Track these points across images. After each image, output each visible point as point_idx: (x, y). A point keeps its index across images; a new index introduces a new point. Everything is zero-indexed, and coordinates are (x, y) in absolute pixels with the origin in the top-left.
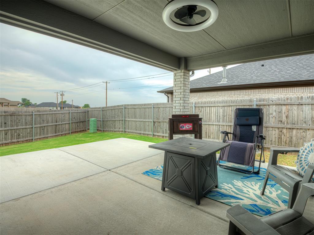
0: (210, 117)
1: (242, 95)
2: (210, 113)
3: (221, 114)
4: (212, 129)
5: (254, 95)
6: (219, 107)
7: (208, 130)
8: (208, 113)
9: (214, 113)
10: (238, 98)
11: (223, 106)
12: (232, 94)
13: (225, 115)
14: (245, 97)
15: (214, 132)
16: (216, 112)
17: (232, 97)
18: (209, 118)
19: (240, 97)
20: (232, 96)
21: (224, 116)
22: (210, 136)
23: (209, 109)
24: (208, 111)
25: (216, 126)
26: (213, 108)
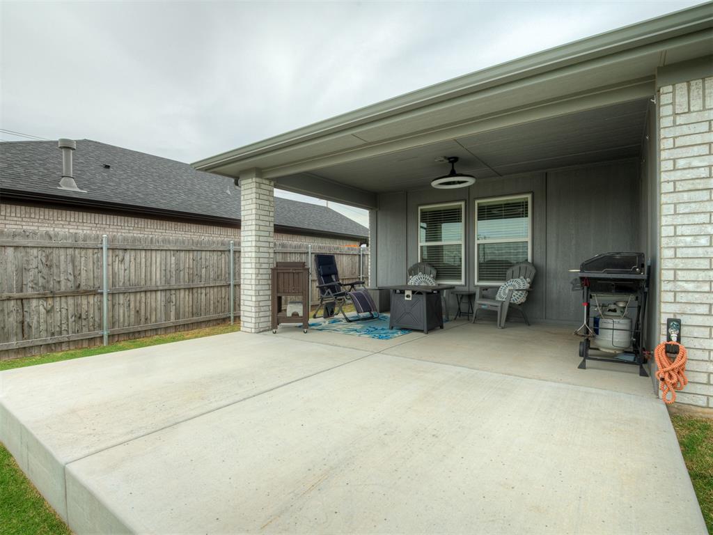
0: (148, 274)
1: (127, 228)
2: (148, 264)
3: (173, 266)
4: (153, 300)
5: (152, 230)
6: (168, 253)
7: (143, 305)
8: (143, 265)
9: (158, 264)
10: (117, 232)
11: (177, 251)
12: (104, 223)
13: (182, 268)
14: (134, 232)
15: (159, 307)
16: (163, 262)
17: (104, 228)
18: (146, 276)
19: (123, 231)
20: (104, 226)
21: (178, 270)
22: (149, 317)
23: (146, 256)
24: (143, 260)
25: (163, 294)
26: (154, 253)
